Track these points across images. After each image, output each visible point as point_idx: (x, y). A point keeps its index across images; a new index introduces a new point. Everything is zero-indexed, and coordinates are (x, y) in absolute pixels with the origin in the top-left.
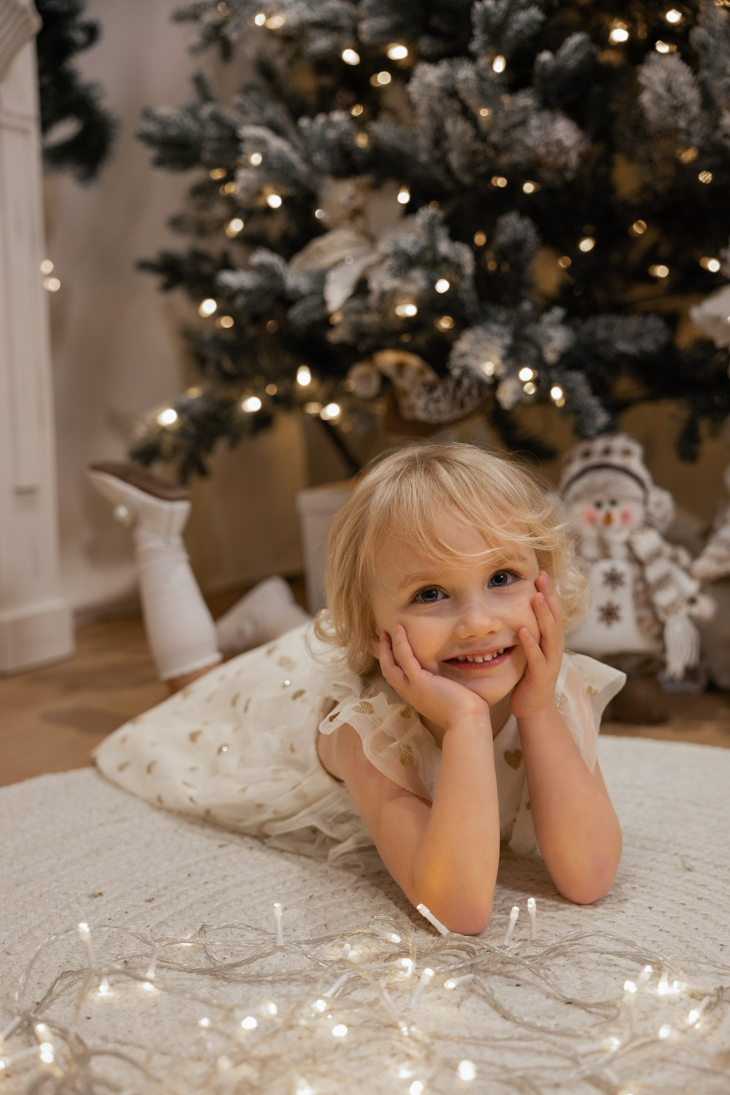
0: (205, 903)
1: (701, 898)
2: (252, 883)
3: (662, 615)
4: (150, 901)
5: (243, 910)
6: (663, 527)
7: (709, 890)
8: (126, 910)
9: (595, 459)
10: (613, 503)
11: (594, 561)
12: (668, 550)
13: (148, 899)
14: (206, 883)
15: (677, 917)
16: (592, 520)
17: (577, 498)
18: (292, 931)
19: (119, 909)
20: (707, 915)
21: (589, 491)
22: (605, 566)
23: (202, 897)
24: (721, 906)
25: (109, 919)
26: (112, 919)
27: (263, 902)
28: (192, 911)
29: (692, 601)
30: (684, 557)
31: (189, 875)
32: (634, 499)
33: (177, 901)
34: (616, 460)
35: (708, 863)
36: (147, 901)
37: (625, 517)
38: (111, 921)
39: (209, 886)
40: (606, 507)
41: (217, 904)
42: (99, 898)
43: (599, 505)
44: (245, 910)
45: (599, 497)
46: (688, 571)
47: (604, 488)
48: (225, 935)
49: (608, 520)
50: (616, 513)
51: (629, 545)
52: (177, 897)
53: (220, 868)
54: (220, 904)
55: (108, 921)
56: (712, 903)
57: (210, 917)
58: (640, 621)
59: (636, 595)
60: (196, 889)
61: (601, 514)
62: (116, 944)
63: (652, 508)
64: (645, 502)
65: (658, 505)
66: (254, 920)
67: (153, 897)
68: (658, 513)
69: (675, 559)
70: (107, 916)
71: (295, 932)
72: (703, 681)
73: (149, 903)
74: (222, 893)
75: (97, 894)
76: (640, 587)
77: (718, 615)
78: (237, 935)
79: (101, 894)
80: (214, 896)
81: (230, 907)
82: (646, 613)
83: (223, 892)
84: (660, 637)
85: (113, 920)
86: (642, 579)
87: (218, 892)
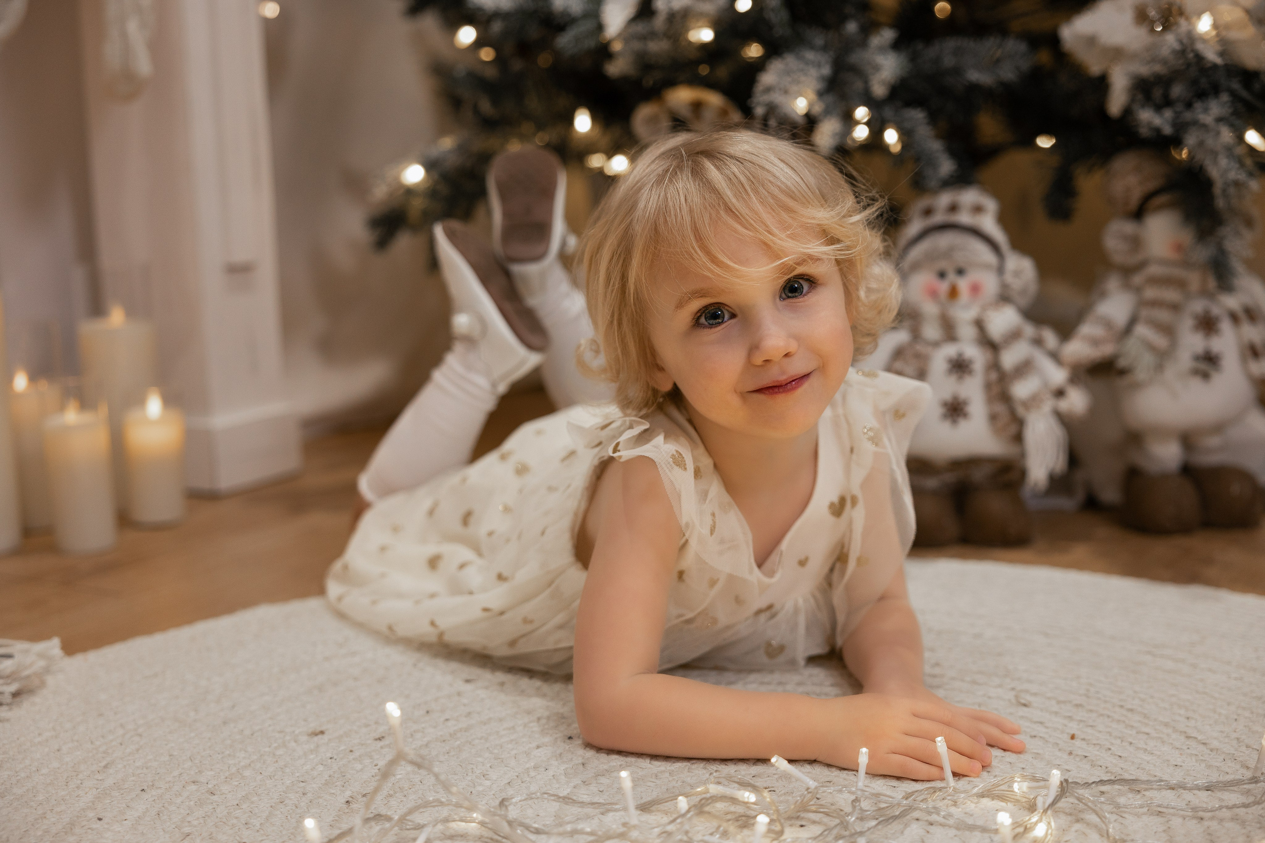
0: (444, 741)
1: (1035, 736)
2: (501, 720)
3: (1021, 411)
4: (380, 739)
5: (488, 748)
6: (1024, 302)
7: (1047, 727)
8: (351, 749)
9: (939, 218)
10: (960, 272)
11: (936, 344)
12: (1029, 330)
13: (377, 737)
14: (447, 720)
15: (1002, 757)
16: (933, 294)
17: (916, 267)
18: (544, 770)
19: (342, 748)
20: (1038, 754)
21: (931, 257)
22: (950, 350)
23: (441, 736)
24: (1057, 744)
25: (331, 758)
26: (335, 758)
27: (512, 741)
28: (428, 749)
29: (1060, 393)
30: (1050, 338)
31: (428, 712)
32: (986, 267)
33: (410, 740)
34: (964, 218)
35: (1049, 698)
36: (376, 740)
37: (975, 289)
38: (333, 760)
39: (450, 724)
40: (952, 277)
41: (458, 742)
42: (320, 736)
43: (942, 275)
44: (491, 749)
45: (943, 264)
46: (1055, 356)
47: (948, 254)
48: (465, 775)
49: (953, 293)
50: (963, 284)
51: (979, 324)
52: (412, 735)
53: (465, 705)
54: (461, 742)
55: (330, 760)
56: (1047, 741)
57: (449, 756)
58: (993, 418)
59: (988, 386)
60: (435, 727)
61: (943, 287)
62: (338, 783)
63: (1009, 278)
64: (1000, 270)
65: (1017, 274)
66: (499, 759)
67: (383, 735)
68: (1016, 284)
69: (1038, 342)
70: (329, 755)
71: (547, 771)
72: (1080, 496)
73: (378, 741)
74: (465, 731)
75: (317, 731)
76: (994, 376)
77: (1093, 410)
78: (479, 775)
79: (322, 732)
80: (455, 734)
81: (473, 745)
82: (1000, 408)
83: (467, 730)
84: (1018, 438)
85: (336, 759)
86: (995, 366)
87: (461, 730)
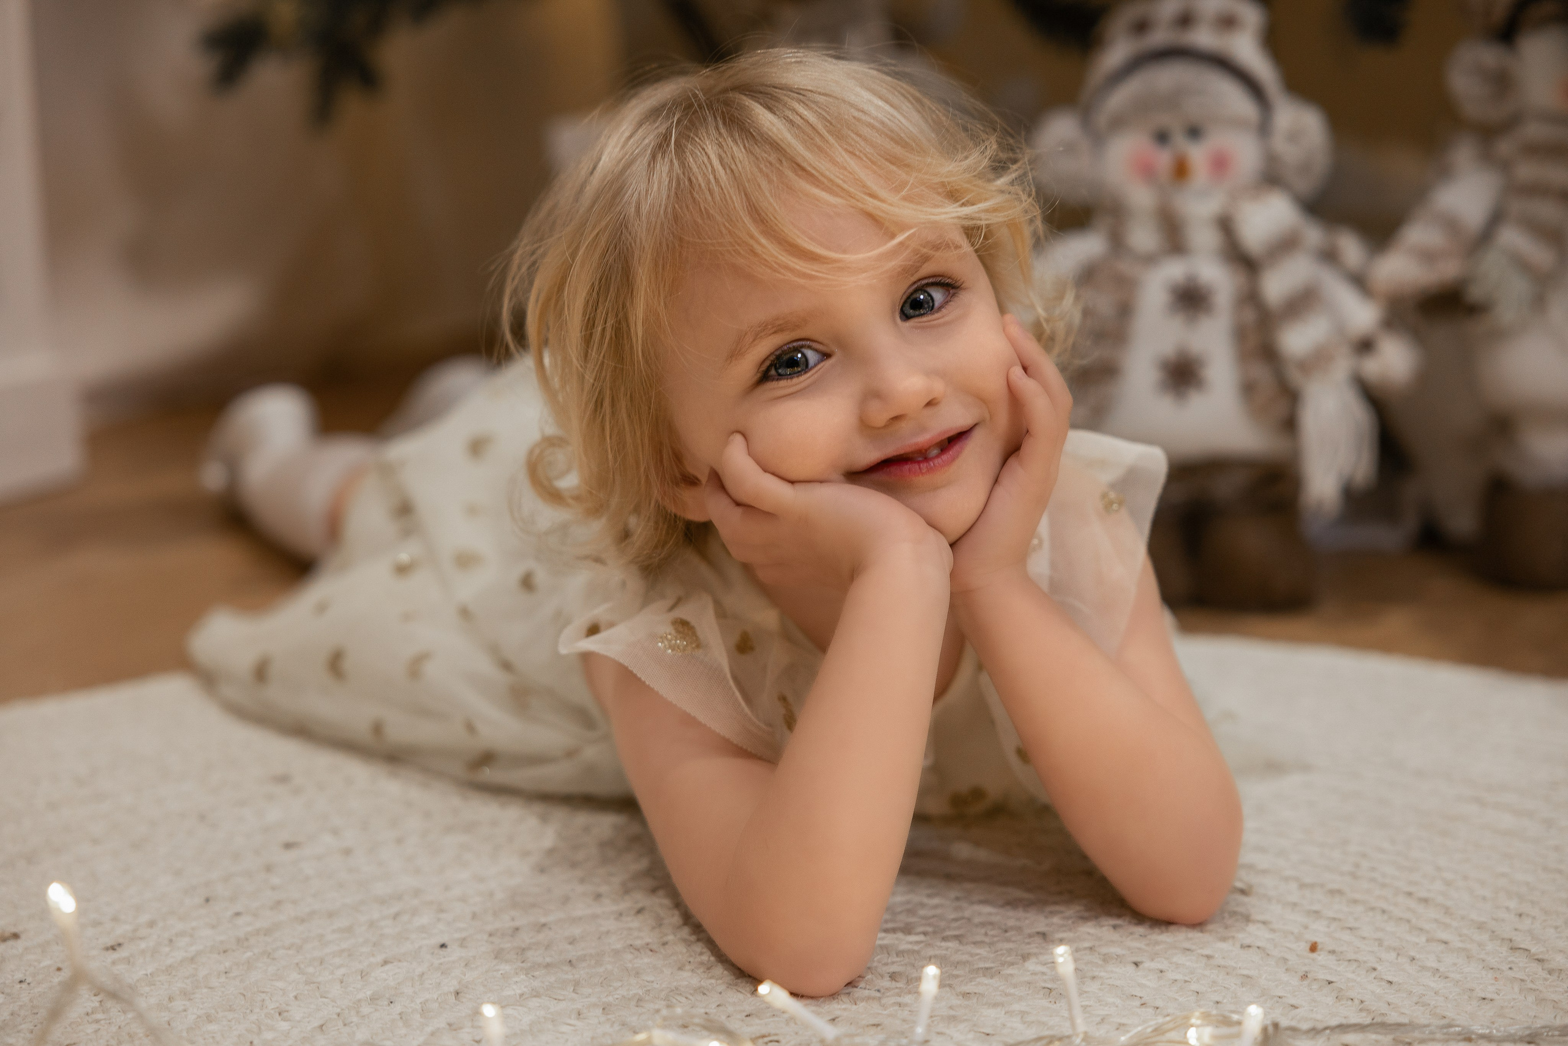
0: (225, 952)
1: (1249, 946)
2: (331, 915)
3: (1295, 376)
4: (113, 948)
5: (297, 964)
6: (1306, 185)
7: (1273, 931)
8: (60, 965)
9: (1159, 37)
10: (1194, 132)
11: (1150, 260)
12: (1314, 235)
13: (110, 944)
14: (238, 914)
15: (1186, 981)
16: (1147, 171)
17: (1118, 123)
18: (386, 1003)
19: (46, 962)
20: (1248, 977)
21: (1143, 107)
22: (1174, 271)
23: (222, 942)
24: (1285, 960)
25: (21, 982)
26: (28, 981)
27: (343, 951)
28: (193, 966)
29: (1365, 346)
30: (1351, 248)
31: (207, 900)
32: (1237, 123)
33: (167, 949)
34: (1203, 38)
35: (1287, 879)
36: (107, 949)
37: (1220, 164)
38: (24, 986)
39: (240, 921)
40: (1180, 142)
41: (249, 954)
42: (11, 943)
43: (1162, 137)
44: (302, 966)
45: (1164, 119)
46: (1360, 282)
47: (1172, 101)
48: (248, 1011)
49: (1181, 170)
50: (1198, 155)
51: (1226, 225)
52: (171, 941)
53: (273, 888)
54: (254, 954)
55: (19, 986)
56: (1268, 955)
57: (227, 978)
58: (1248, 389)
59: (1240, 334)
60: (213, 927)
61: (1163, 159)
62: (23, 1026)
63: (1280, 144)
64: (1264, 128)
65: (1293, 137)
66: (314, 983)
67: (121, 941)
69: (1329, 256)
70: (19, 976)
71: (392, 1005)
72: (1410, 524)
73: (111, 952)
74: (265, 935)
75: (7, 934)
76: (1250, 316)
77: (1424, 378)
78: (272, 1012)
79: (16, 936)
80: (247, 939)
81: (274, 959)
82: (1261, 373)
83: (268, 932)
84: (1290, 425)
85: (29, 984)
86: (1251, 297)
87: (258, 932)
